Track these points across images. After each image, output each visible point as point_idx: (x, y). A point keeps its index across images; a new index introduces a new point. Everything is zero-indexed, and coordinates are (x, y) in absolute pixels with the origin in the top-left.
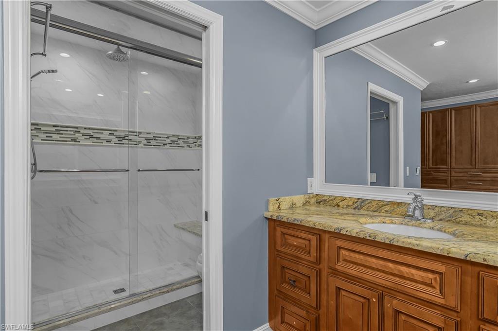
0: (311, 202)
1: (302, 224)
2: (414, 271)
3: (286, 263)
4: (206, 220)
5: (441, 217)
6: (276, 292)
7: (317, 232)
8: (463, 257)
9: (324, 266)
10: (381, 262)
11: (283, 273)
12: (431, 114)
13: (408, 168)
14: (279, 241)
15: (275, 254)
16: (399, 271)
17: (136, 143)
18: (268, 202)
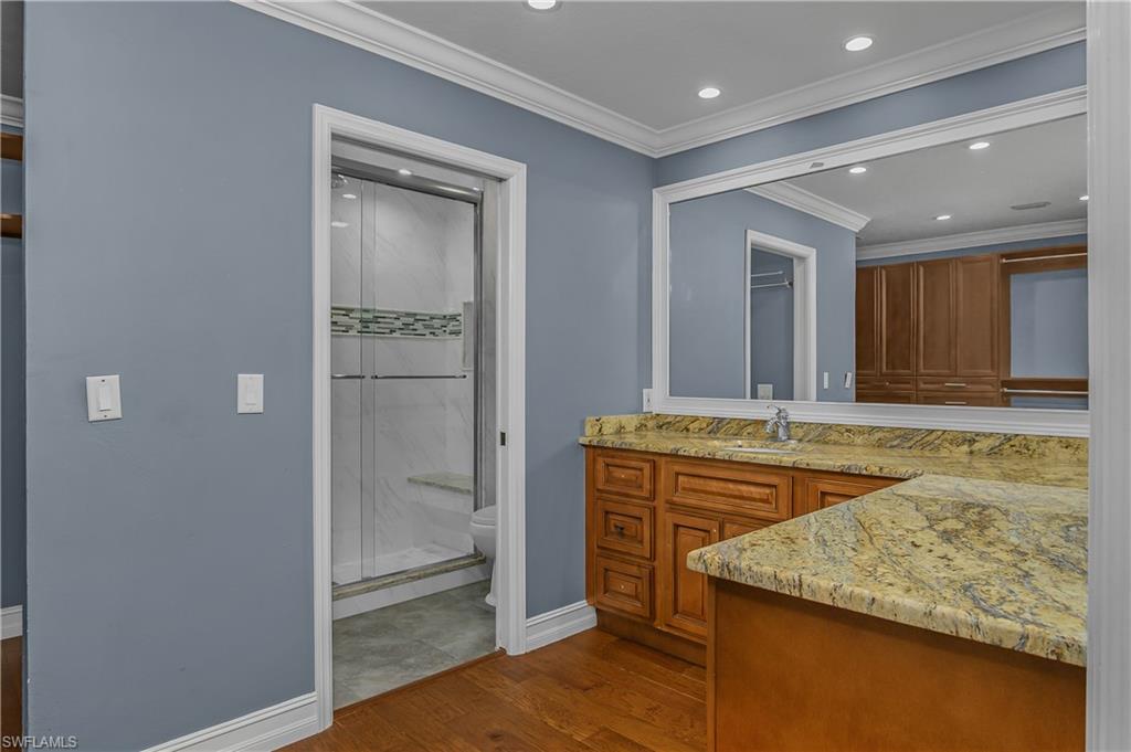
0: (649, 426)
1: (631, 448)
2: (752, 489)
3: (611, 507)
4: (503, 443)
5: (810, 437)
6: (596, 550)
7: (651, 458)
8: (791, 465)
9: (660, 503)
10: (722, 484)
11: (607, 521)
12: (884, 273)
13: (826, 375)
14: (601, 476)
15: (595, 495)
16: (739, 490)
17: (344, 329)
18: (583, 423)
